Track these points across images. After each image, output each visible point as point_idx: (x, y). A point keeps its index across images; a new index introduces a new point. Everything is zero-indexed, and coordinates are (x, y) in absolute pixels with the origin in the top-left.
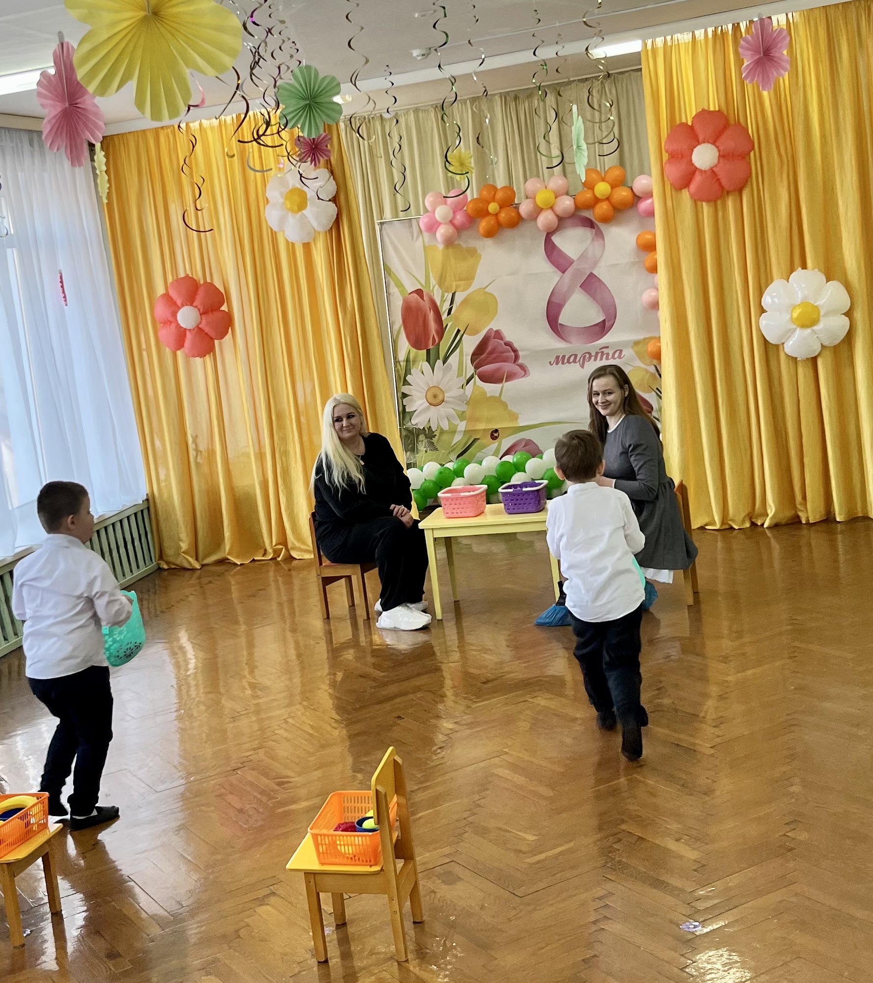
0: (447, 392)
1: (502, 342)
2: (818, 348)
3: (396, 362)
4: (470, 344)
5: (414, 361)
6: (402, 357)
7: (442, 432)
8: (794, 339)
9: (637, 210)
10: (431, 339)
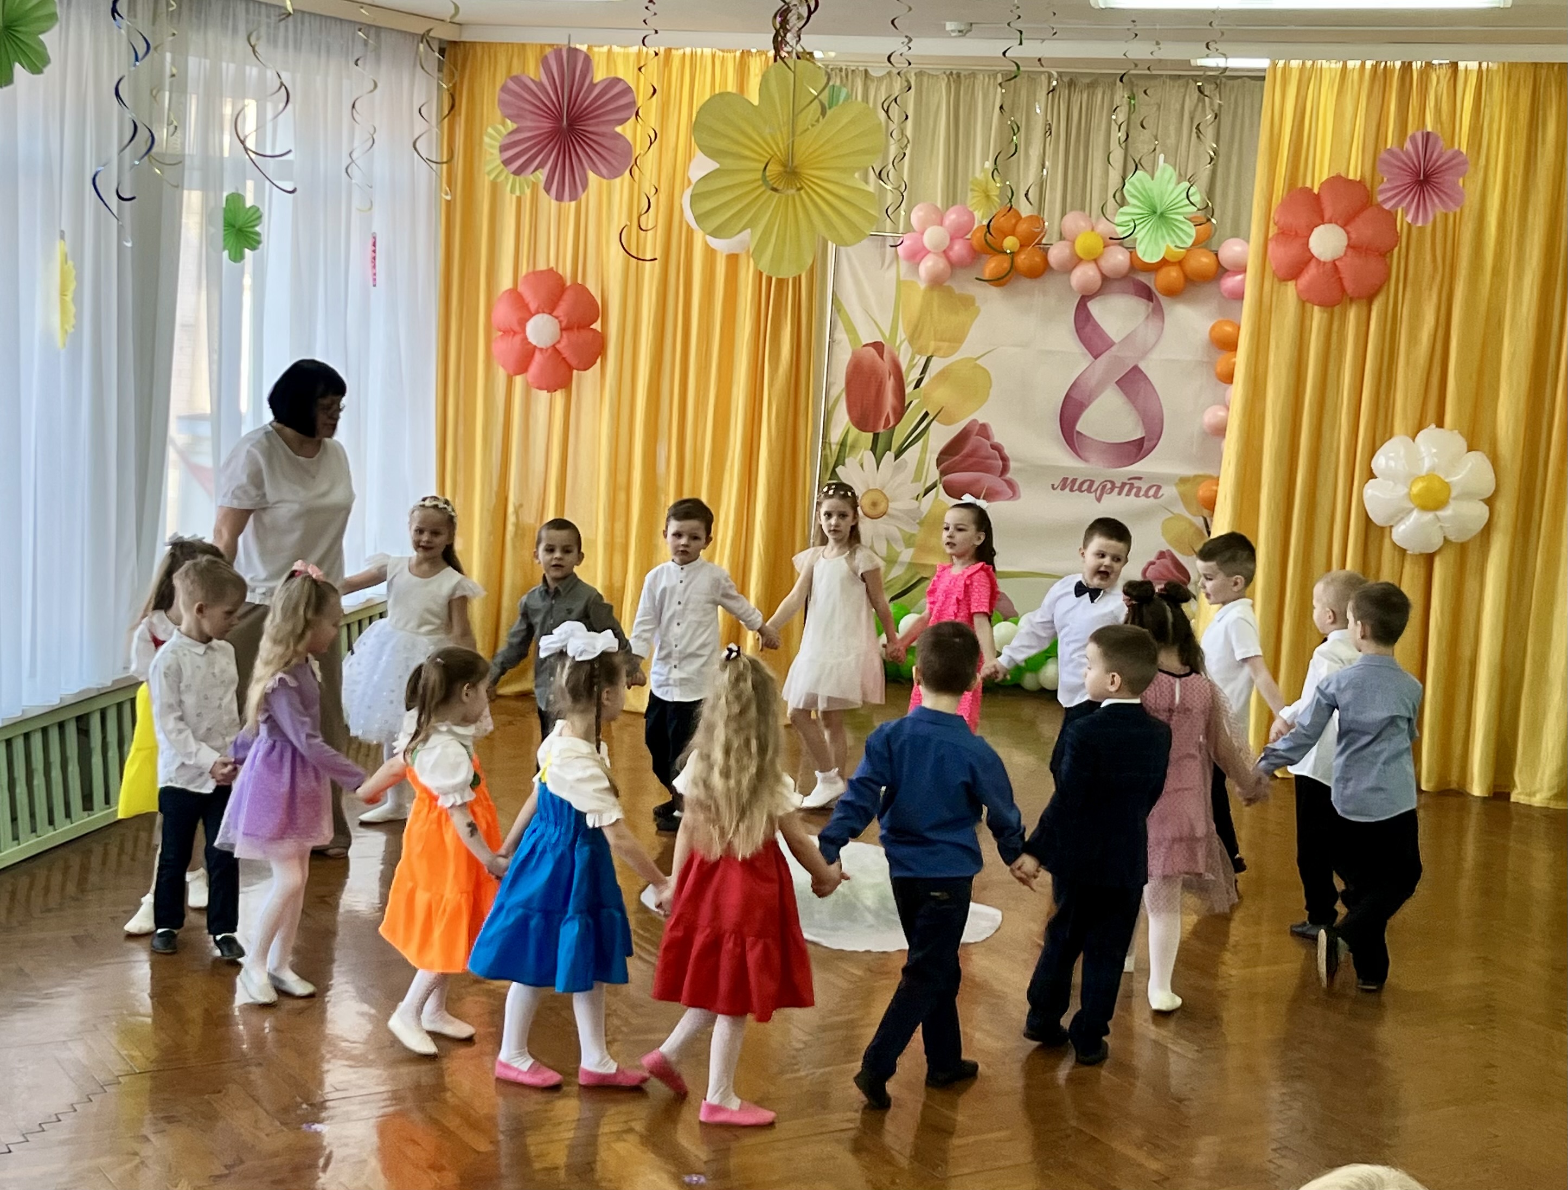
0: (893, 501)
1: (988, 443)
2: (1437, 542)
3: (826, 442)
4: (939, 437)
5: (853, 447)
8: (1408, 523)
9: (1219, 287)
10: (884, 418)
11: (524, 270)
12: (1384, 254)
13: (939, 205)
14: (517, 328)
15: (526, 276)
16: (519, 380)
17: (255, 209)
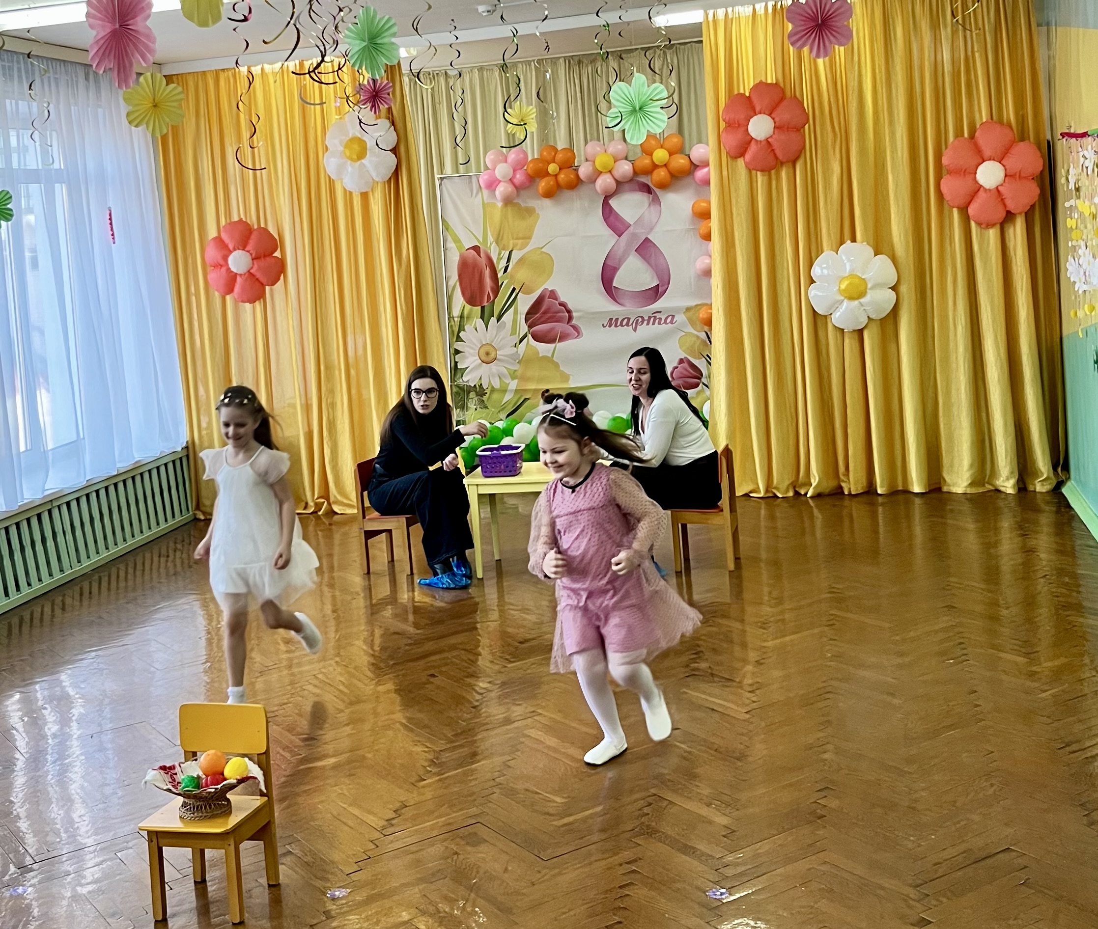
0: (500, 350)
1: (557, 302)
2: (865, 321)
3: (451, 317)
4: (524, 303)
5: (468, 318)
6: (456, 313)
7: (493, 390)
8: (841, 310)
9: (694, 178)
10: (486, 296)
11: (223, 222)
12: (799, 129)
14: (222, 262)
15: (225, 227)
16: (229, 298)
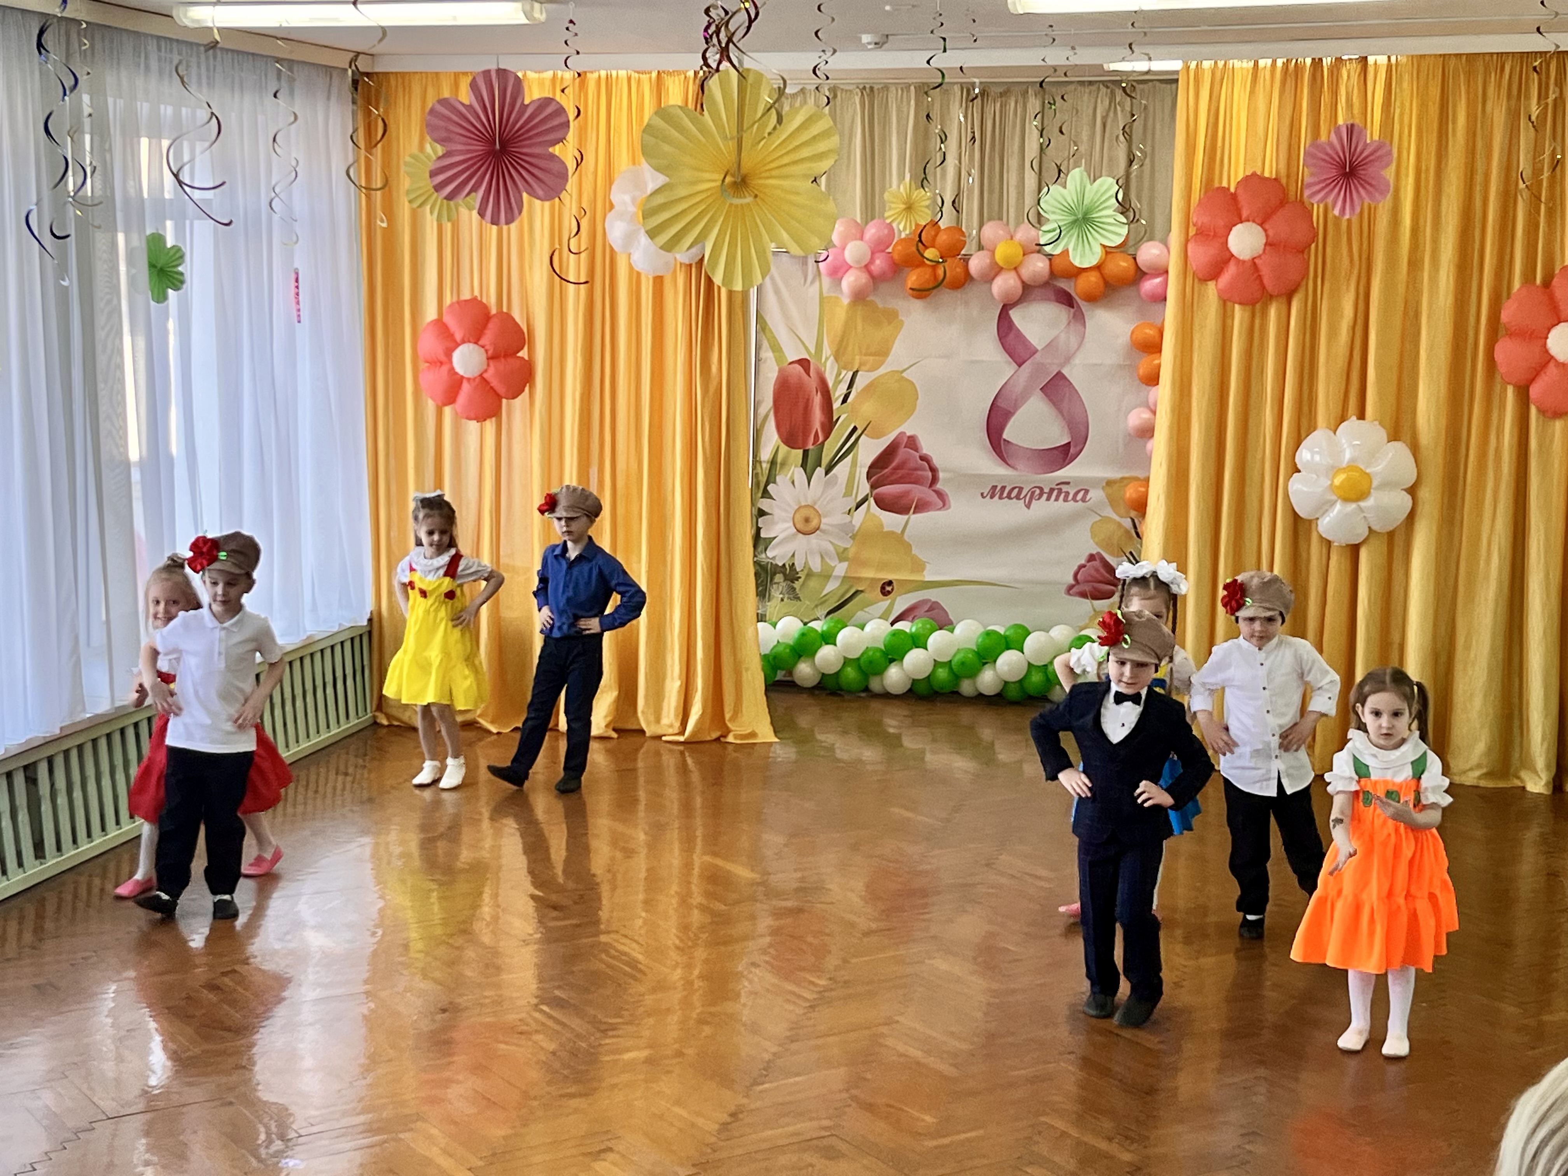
0: (825, 516)
1: (917, 455)
2: (1362, 533)
4: (869, 451)
5: (783, 464)
7: (810, 574)
8: (1332, 515)
9: (1138, 291)
10: (813, 435)
11: (448, 300)
12: (1302, 250)
13: (859, 220)
14: (443, 358)
15: (452, 305)
16: (448, 411)
17: (177, 249)
